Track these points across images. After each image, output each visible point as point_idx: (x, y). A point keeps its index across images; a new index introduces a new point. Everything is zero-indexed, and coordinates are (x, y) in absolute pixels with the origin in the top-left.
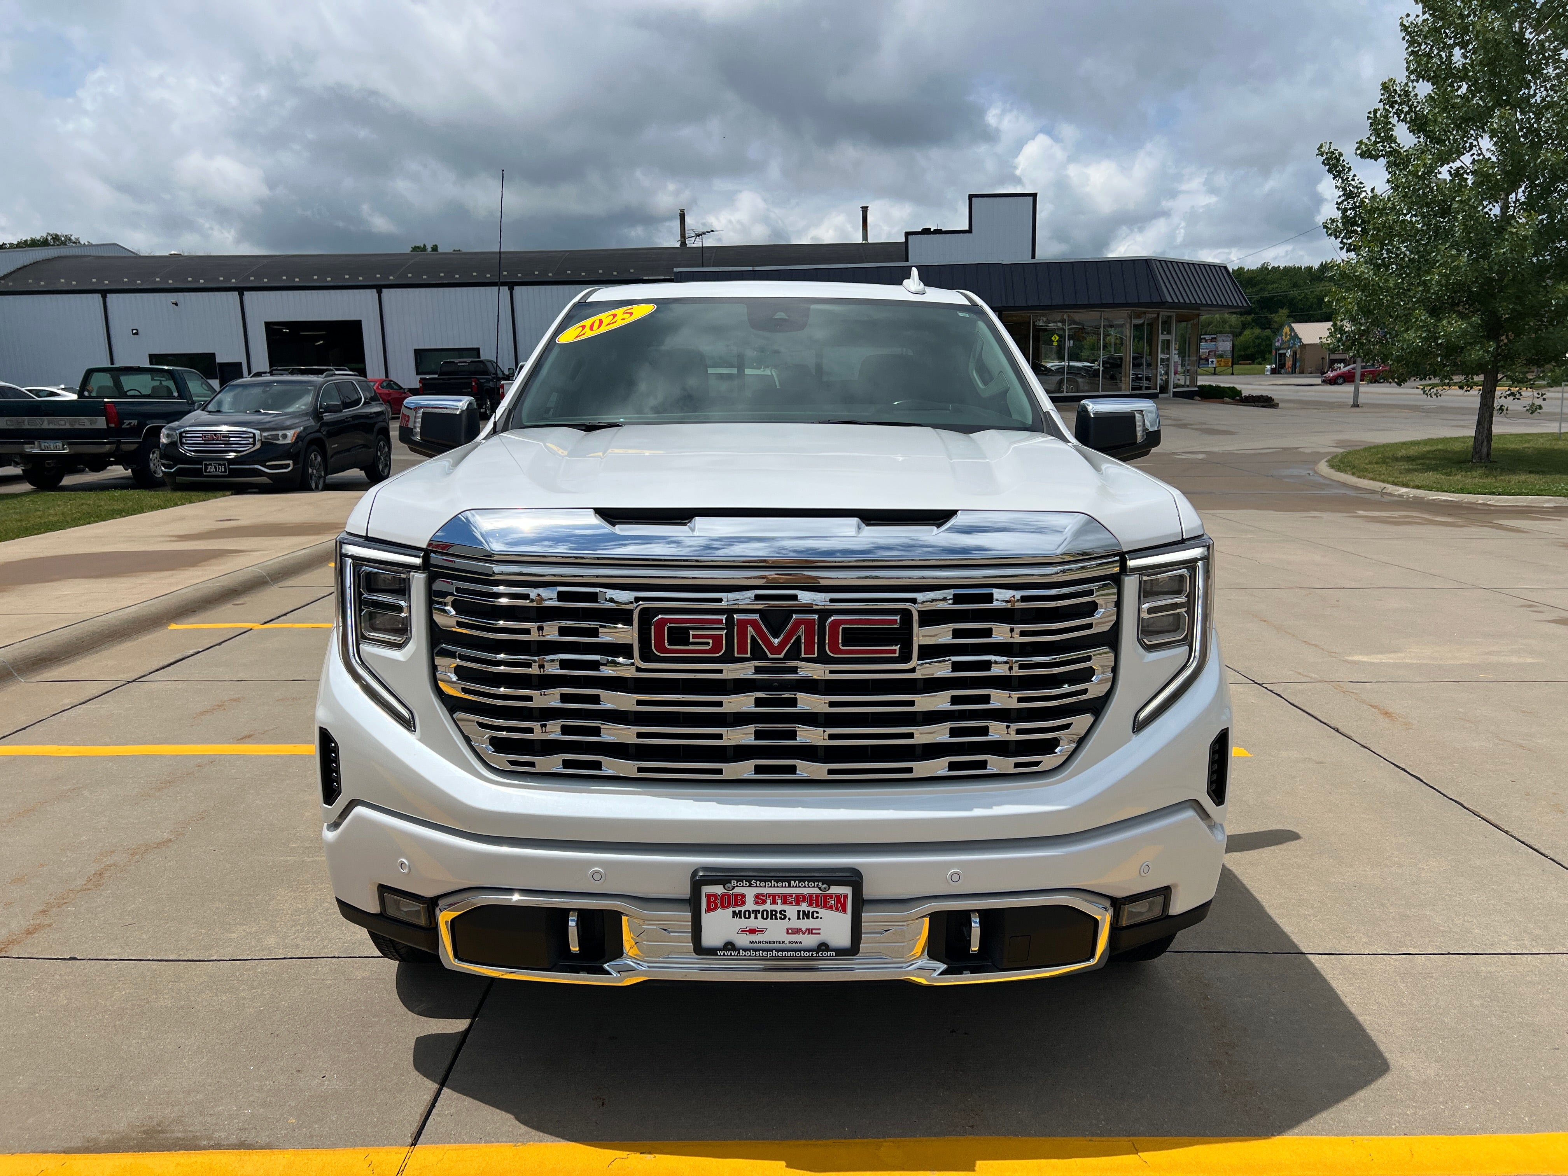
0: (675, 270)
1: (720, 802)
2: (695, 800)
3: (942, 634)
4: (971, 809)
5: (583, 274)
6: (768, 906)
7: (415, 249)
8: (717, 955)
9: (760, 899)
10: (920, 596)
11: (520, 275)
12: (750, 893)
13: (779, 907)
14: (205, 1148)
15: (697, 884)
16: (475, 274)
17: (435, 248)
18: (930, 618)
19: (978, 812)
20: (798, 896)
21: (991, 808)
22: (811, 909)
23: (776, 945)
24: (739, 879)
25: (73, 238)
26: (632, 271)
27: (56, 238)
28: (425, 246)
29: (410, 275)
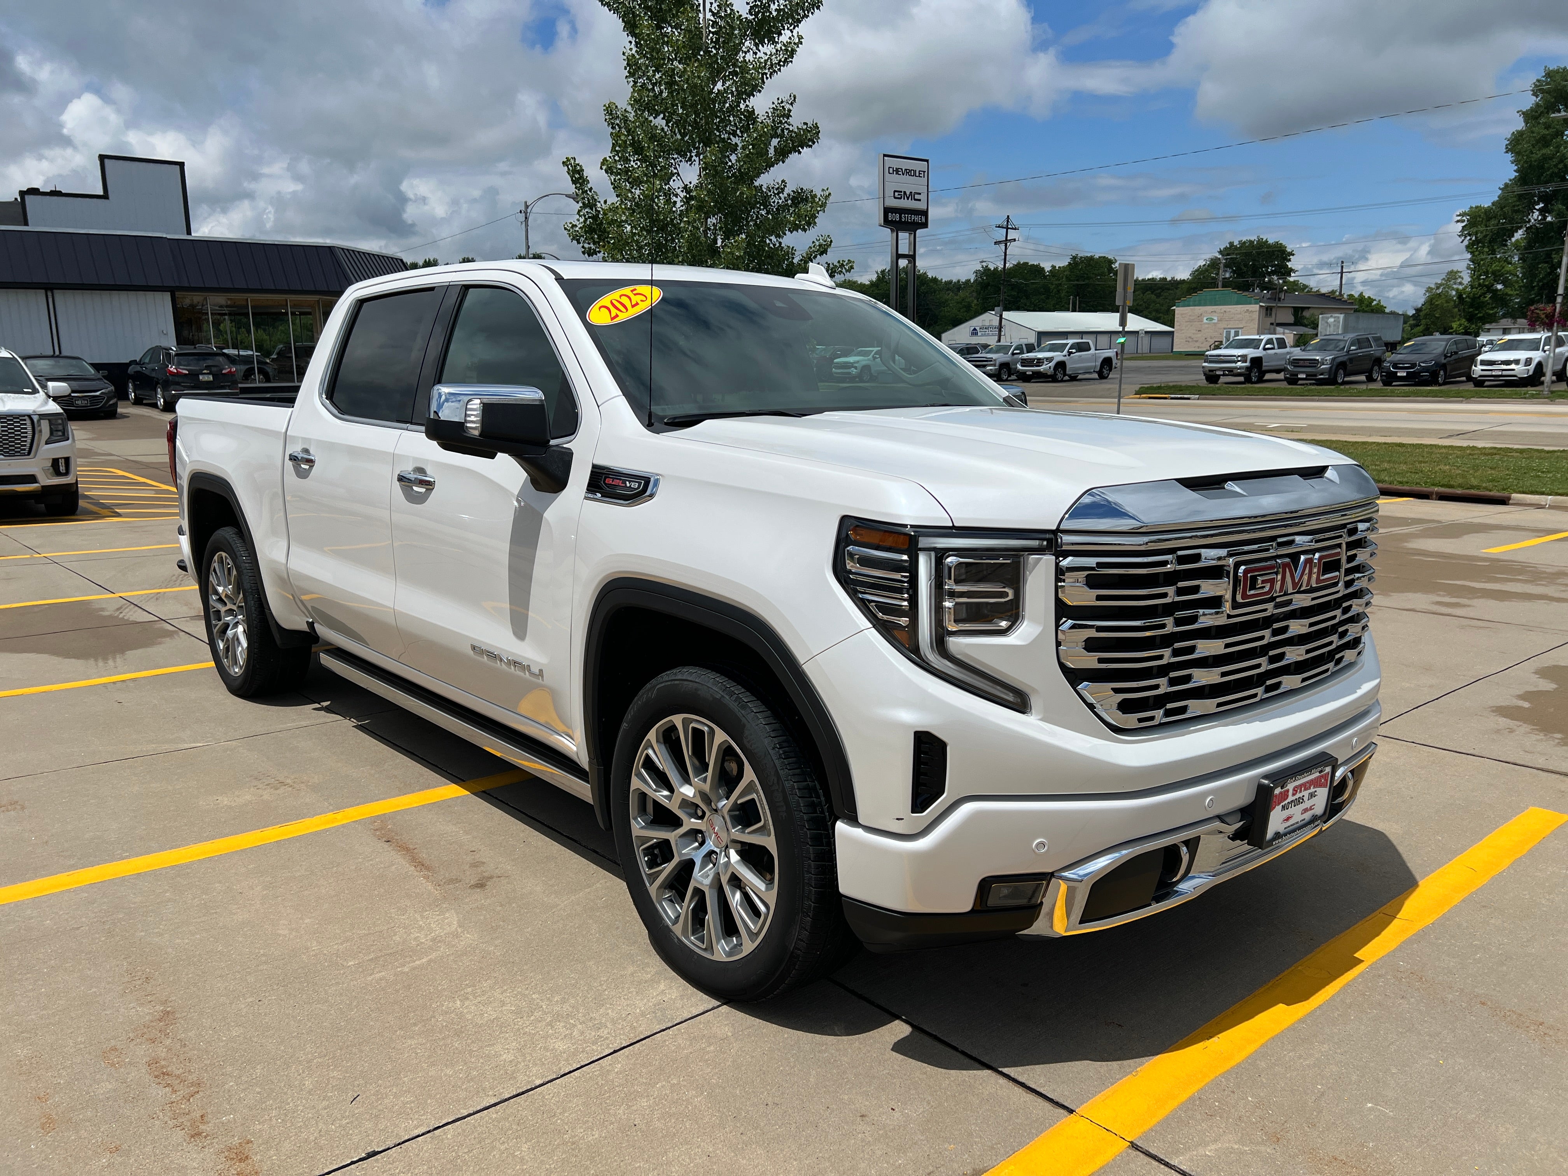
6: (1296, 796)
9: (1296, 790)
12: (1292, 786)
13: (1302, 794)
20: (1311, 781)
22: (1315, 790)
23: (1294, 826)
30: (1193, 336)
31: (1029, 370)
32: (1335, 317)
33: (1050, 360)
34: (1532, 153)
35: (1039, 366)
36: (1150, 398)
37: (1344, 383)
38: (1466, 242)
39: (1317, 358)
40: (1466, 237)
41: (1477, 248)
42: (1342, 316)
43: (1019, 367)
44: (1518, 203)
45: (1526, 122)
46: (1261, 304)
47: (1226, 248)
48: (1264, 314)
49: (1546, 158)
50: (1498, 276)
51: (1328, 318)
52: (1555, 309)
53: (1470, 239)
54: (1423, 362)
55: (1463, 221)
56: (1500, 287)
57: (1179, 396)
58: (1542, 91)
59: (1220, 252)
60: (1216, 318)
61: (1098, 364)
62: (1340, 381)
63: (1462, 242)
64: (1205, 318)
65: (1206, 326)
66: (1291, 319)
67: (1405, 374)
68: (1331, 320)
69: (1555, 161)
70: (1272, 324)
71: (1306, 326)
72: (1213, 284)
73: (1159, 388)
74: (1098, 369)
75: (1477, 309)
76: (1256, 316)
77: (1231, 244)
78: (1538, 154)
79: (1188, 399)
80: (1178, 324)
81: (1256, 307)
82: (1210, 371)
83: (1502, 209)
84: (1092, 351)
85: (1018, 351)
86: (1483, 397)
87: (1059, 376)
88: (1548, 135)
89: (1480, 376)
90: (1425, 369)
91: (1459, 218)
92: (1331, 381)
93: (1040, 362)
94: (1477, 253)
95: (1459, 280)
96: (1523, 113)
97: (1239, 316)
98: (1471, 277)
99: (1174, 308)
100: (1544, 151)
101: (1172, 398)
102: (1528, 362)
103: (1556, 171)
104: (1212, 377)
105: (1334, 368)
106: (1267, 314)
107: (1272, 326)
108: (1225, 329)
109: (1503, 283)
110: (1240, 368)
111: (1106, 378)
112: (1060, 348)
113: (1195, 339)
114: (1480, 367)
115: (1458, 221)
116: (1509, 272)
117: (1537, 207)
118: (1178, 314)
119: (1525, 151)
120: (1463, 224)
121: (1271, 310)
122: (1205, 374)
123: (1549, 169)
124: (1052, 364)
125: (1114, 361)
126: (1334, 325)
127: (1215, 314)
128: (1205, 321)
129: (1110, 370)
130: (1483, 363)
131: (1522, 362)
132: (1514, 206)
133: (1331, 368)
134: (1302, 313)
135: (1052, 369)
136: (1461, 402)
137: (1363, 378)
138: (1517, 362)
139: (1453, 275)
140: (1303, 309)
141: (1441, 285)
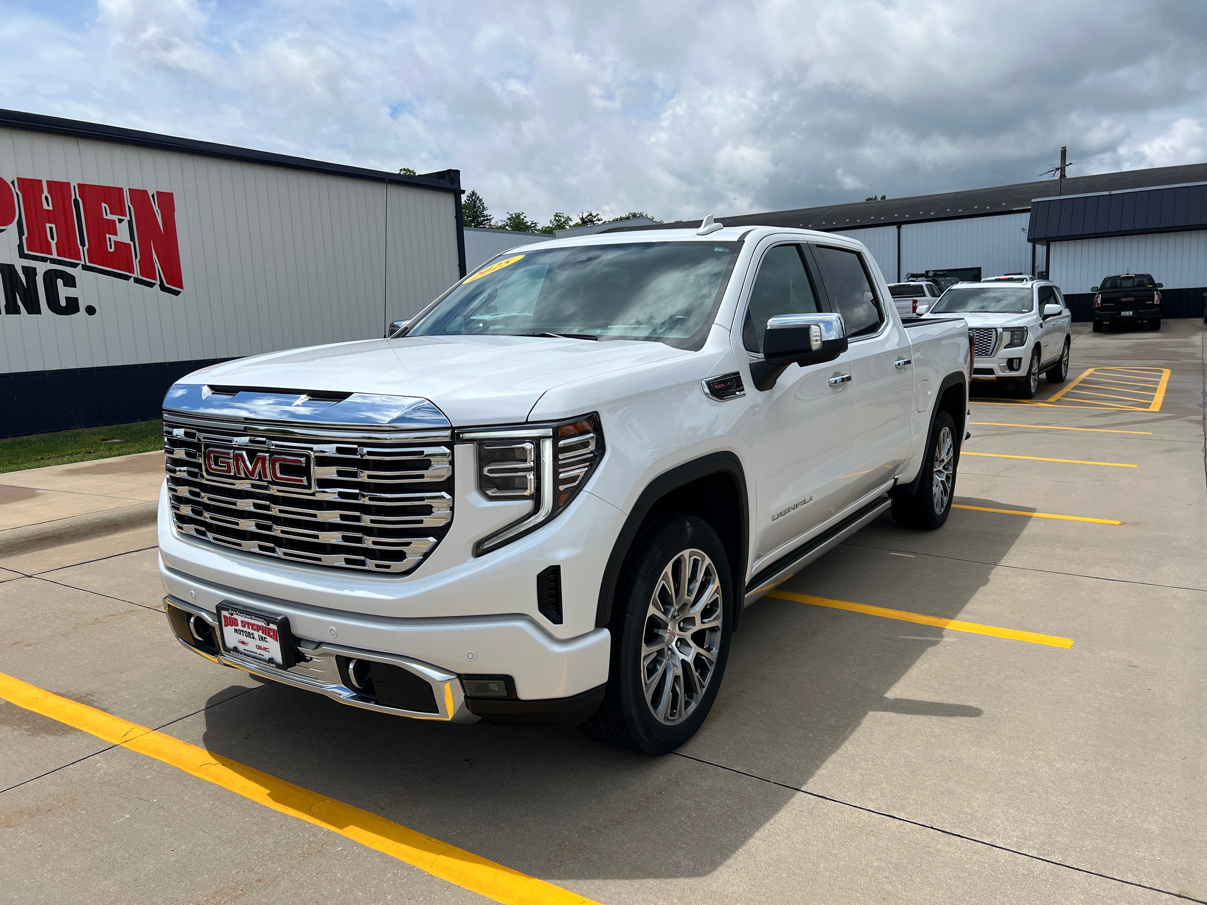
0: (1033, 201)
1: (239, 564)
2: (231, 561)
3: (330, 473)
4: (343, 590)
5: (960, 210)
6: (246, 629)
7: (868, 200)
8: (230, 653)
9: (244, 624)
10: (316, 447)
11: (907, 216)
12: (240, 618)
13: (251, 631)
14: (96, 707)
15: (219, 608)
16: (872, 218)
17: (884, 198)
18: (323, 461)
19: (347, 592)
20: (258, 626)
21: (354, 591)
22: (264, 636)
23: (254, 654)
24: (236, 610)
25: (644, 215)
26: (1004, 204)
27: (634, 215)
28: (876, 197)
29: (824, 223)
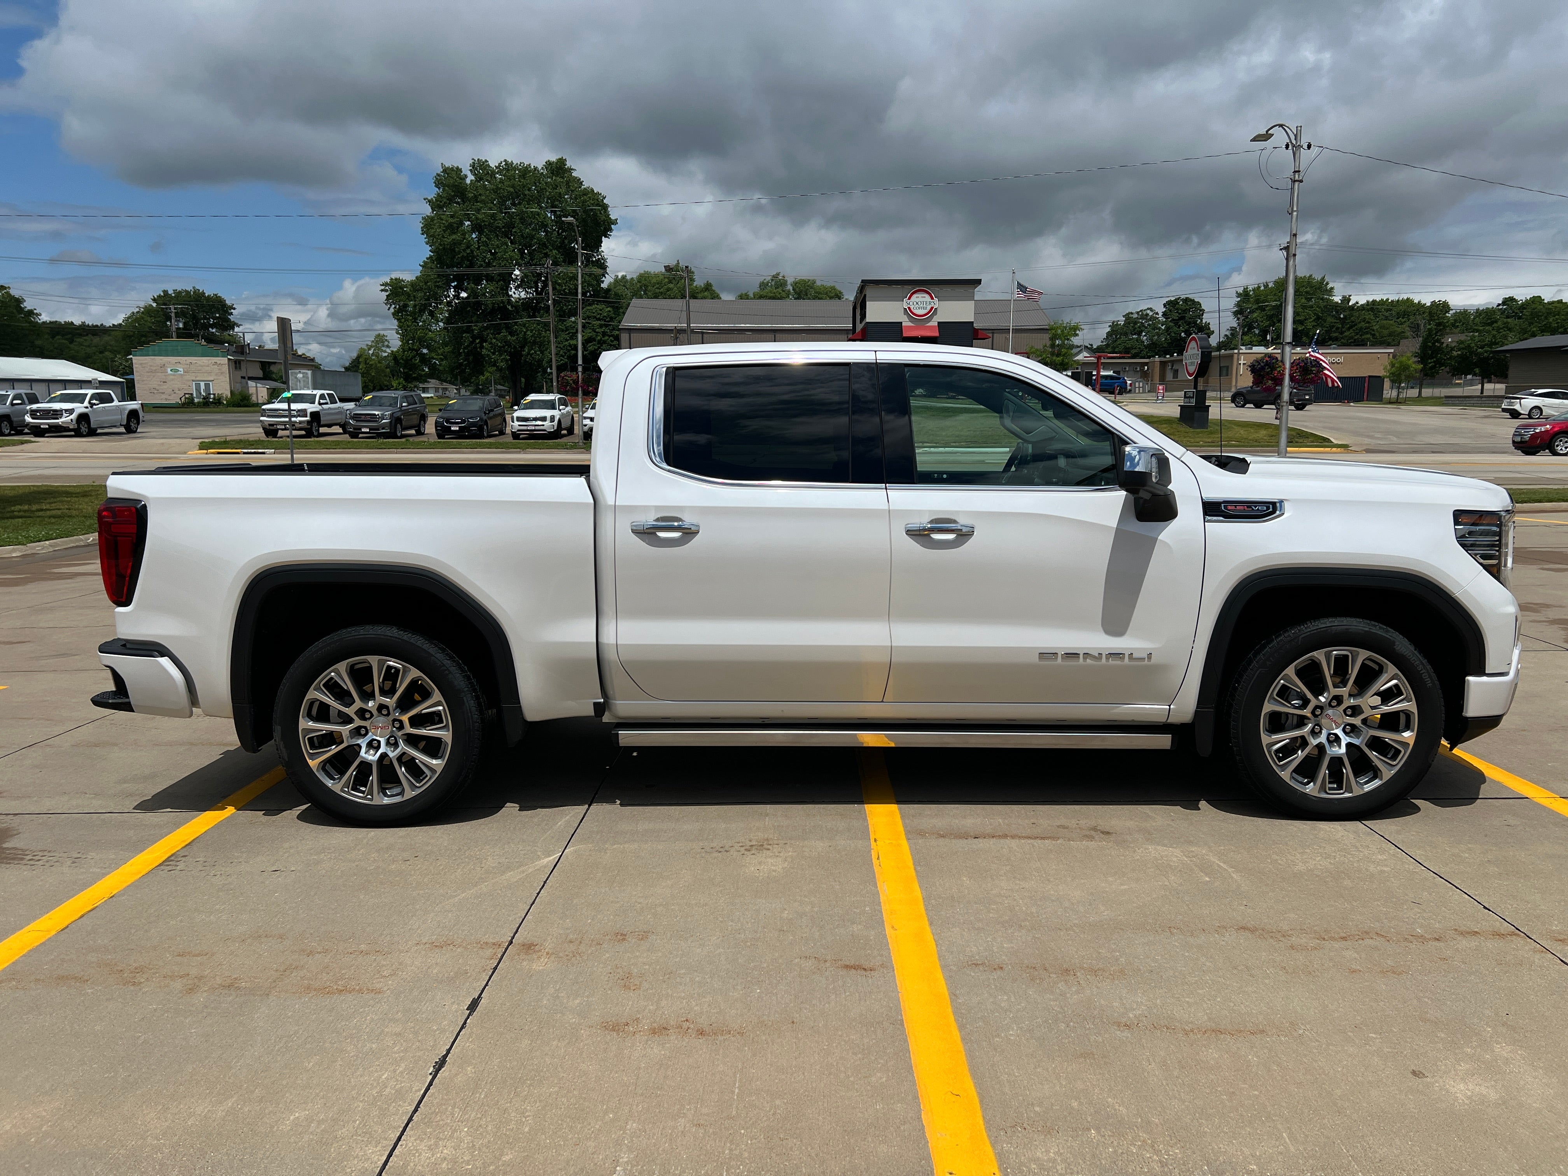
30: (157, 388)
31: (44, 423)
32: (303, 373)
33: (71, 411)
34: (444, 237)
35: (57, 419)
36: (219, 453)
37: (403, 436)
38: (392, 310)
39: (377, 413)
40: (391, 305)
41: (402, 316)
42: (309, 372)
43: (28, 419)
44: (438, 280)
45: (433, 210)
46: (229, 357)
47: (159, 296)
48: (234, 367)
49: (455, 243)
50: (422, 342)
51: (297, 374)
52: (578, 377)
53: (395, 307)
54: (471, 418)
55: (386, 291)
56: (425, 351)
57: (249, 451)
58: (444, 185)
59: (154, 300)
60: (182, 370)
61: (125, 416)
62: (399, 434)
63: (389, 310)
64: (169, 370)
65: (172, 377)
66: (260, 374)
67: (458, 429)
68: (300, 376)
69: (463, 246)
70: (243, 378)
71: (275, 380)
72: (164, 334)
73: (225, 442)
74: (125, 422)
75: (410, 370)
76: (226, 368)
77: (165, 292)
78: (449, 239)
79: (264, 453)
80: (137, 372)
81: (224, 360)
82: (270, 425)
83: (426, 283)
84: (116, 403)
85: (19, 402)
86: (535, 448)
87: (84, 429)
88: (454, 223)
89: (518, 431)
90: (473, 424)
91: (383, 287)
92: (392, 435)
93: (57, 414)
94: (403, 320)
95: (386, 343)
96: (429, 201)
97: (207, 368)
98: (402, 341)
99: (131, 356)
100: (454, 237)
101: (244, 453)
102: (552, 419)
103: (465, 255)
104: (271, 431)
105: (393, 422)
106: (236, 368)
107: (243, 380)
108: (193, 381)
109: (428, 347)
110: (300, 422)
111: (135, 432)
112: (80, 398)
113: (161, 391)
114: (516, 423)
115: (382, 290)
116: (431, 339)
117: (453, 284)
118: (136, 364)
119: (439, 235)
120: (388, 293)
121: (240, 363)
122: (264, 429)
123: (459, 252)
124: (73, 416)
125: (141, 414)
126: (304, 381)
127: (180, 365)
128: (170, 372)
129: (138, 423)
130: (519, 419)
131: (548, 419)
132: (436, 282)
133: (391, 422)
134: (269, 368)
135: (74, 422)
136: (519, 452)
137: (413, 432)
138: (544, 419)
139: (380, 340)
140: (270, 363)
141: (371, 346)
